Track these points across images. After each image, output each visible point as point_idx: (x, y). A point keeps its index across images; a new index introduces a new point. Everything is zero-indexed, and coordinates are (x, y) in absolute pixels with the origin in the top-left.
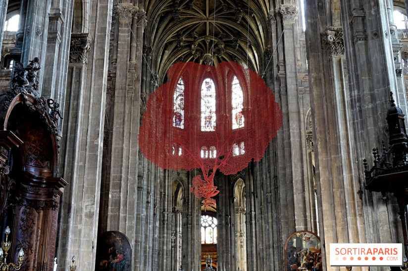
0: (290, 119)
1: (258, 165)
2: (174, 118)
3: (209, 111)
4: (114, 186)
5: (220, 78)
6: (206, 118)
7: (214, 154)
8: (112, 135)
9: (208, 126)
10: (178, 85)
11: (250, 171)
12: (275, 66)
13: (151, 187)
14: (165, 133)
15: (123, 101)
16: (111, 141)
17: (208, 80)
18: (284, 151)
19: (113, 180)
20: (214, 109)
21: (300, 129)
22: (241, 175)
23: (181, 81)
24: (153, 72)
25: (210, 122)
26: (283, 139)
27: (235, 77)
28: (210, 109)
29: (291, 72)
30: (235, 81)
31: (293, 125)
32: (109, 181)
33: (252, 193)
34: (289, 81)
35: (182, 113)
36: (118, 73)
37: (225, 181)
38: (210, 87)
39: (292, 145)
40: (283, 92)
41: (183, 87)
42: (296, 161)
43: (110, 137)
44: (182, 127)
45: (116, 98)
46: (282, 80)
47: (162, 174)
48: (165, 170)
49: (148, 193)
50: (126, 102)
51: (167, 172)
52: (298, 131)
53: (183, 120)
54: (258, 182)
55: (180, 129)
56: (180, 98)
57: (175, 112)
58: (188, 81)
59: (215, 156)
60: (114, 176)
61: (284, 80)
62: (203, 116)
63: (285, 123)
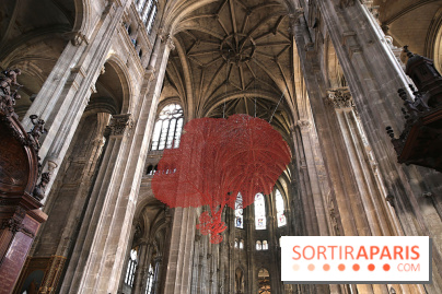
0: (314, 199)
21: (324, 207)
26: (310, 216)
29: (310, 164)
31: (318, 204)
34: (310, 171)
40: (306, 179)
42: (323, 233)
46: (305, 171)
52: (322, 209)
63: (311, 203)
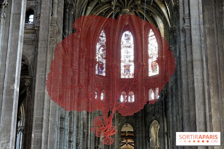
0: (194, 66)
1: (170, 108)
2: (97, 67)
3: (127, 60)
4: (36, 126)
5: (137, 31)
6: (125, 66)
7: (132, 99)
8: (35, 81)
9: (127, 74)
10: (100, 37)
11: (164, 114)
12: (181, 19)
13: (73, 127)
14: (88, 80)
15: (45, 51)
16: (35, 87)
17: (127, 32)
18: (188, 95)
19: (36, 121)
20: (132, 58)
21: (203, 75)
22: (156, 117)
23: (103, 34)
24: (76, 25)
25: (129, 70)
26: (188, 85)
27: (151, 30)
28: (129, 58)
29: (195, 24)
30: (151, 33)
31: (197, 72)
32: (32, 122)
33: (166, 133)
34: (193, 32)
35: (104, 62)
36: (41, 26)
37: (142, 122)
38: (129, 39)
39: (196, 89)
41: (104, 39)
42: (199, 104)
43: (33, 83)
44: (104, 74)
45: (39, 49)
46: (188, 32)
47: (86, 117)
48: (88, 113)
49: (71, 133)
50: (48, 52)
51: (90, 114)
52: (201, 77)
53: (105, 68)
54: (171, 123)
55: (102, 76)
56: (102, 48)
57: (97, 61)
58: (109, 33)
59: (133, 100)
60: (36, 118)
61: (189, 32)
62: (122, 64)
63: (190, 70)
